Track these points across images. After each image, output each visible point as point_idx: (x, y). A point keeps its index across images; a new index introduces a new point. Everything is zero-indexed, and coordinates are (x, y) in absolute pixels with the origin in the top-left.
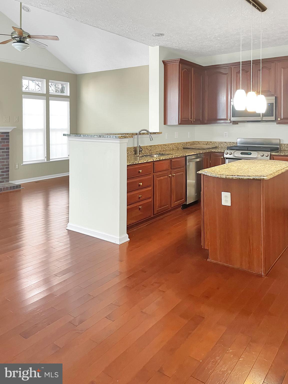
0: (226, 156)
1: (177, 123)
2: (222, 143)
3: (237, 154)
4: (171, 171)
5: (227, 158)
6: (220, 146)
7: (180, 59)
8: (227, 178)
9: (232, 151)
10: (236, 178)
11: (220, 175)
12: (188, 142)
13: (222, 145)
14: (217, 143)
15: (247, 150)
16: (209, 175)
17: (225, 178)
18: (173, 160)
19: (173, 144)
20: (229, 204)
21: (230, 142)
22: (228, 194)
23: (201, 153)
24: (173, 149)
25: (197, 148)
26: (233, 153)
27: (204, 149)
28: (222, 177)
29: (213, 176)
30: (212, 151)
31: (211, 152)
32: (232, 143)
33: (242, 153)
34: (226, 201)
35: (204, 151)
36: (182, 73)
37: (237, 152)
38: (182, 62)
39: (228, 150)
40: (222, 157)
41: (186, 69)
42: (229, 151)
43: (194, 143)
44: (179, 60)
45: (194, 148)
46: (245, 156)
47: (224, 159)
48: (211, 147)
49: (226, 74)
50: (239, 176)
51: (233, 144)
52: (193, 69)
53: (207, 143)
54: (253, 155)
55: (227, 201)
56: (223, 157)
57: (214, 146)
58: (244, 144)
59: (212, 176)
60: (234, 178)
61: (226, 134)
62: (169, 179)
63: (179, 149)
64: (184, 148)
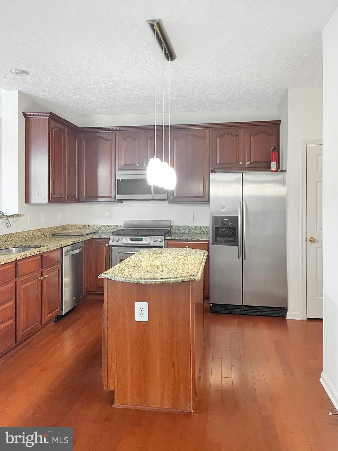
0: (111, 243)
1: (46, 201)
2: (103, 226)
3: (125, 240)
4: (42, 272)
5: (113, 246)
6: (100, 230)
7: (51, 112)
8: (148, 283)
9: (120, 237)
10: (160, 283)
11: (137, 279)
12: (59, 226)
13: (103, 229)
14: (97, 226)
15: (138, 235)
16: (120, 280)
17: (145, 283)
18: (44, 255)
19: (38, 231)
20: (146, 319)
21: (113, 225)
22: (145, 305)
23: (81, 241)
24: (39, 238)
25: (73, 234)
26: (120, 239)
27: (82, 235)
28: (141, 283)
29: (127, 282)
30: (94, 237)
31: (92, 239)
32: (115, 226)
33: (131, 239)
34: (141, 315)
35: (84, 238)
36: (53, 132)
37: (126, 238)
38: (53, 117)
39: (113, 235)
40: (107, 245)
41: (57, 127)
42: (116, 238)
43: (66, 227)
44: (48, 114)
45: (68, 234)
46: (136, 242)
47: (109, 247)
48: (90, 232)
49: (109, 140)
50: (163, 279)
51: (117, 227)
52: (66, 128)
53: (84, 227)
54: (145, 241)
55: (143, 316)
56: (109, 244)
57: (93, 231)
58: (130, 227)
59: (125, 281)
60: (157, 283)
61: (108, 214)
62: (39, 283)
63: (47, 236)
64: (53, 235)
